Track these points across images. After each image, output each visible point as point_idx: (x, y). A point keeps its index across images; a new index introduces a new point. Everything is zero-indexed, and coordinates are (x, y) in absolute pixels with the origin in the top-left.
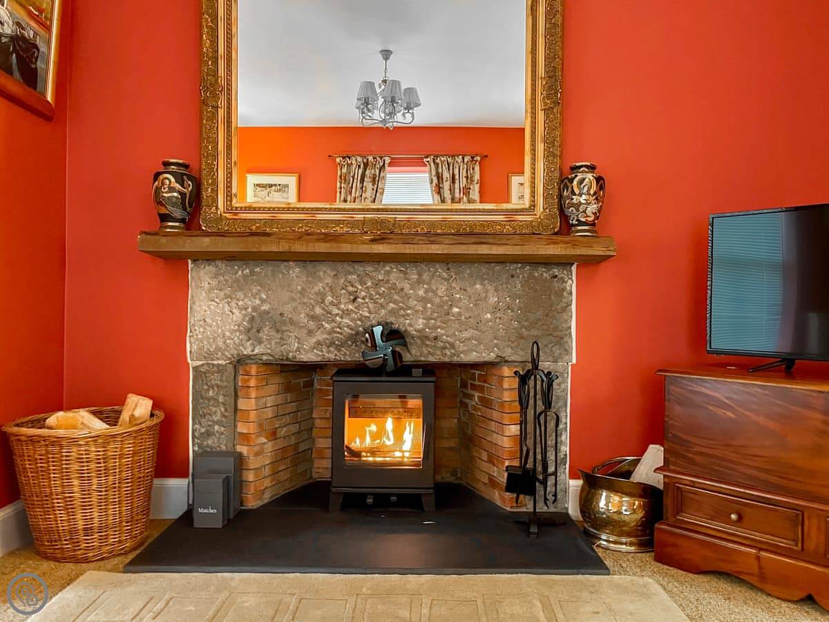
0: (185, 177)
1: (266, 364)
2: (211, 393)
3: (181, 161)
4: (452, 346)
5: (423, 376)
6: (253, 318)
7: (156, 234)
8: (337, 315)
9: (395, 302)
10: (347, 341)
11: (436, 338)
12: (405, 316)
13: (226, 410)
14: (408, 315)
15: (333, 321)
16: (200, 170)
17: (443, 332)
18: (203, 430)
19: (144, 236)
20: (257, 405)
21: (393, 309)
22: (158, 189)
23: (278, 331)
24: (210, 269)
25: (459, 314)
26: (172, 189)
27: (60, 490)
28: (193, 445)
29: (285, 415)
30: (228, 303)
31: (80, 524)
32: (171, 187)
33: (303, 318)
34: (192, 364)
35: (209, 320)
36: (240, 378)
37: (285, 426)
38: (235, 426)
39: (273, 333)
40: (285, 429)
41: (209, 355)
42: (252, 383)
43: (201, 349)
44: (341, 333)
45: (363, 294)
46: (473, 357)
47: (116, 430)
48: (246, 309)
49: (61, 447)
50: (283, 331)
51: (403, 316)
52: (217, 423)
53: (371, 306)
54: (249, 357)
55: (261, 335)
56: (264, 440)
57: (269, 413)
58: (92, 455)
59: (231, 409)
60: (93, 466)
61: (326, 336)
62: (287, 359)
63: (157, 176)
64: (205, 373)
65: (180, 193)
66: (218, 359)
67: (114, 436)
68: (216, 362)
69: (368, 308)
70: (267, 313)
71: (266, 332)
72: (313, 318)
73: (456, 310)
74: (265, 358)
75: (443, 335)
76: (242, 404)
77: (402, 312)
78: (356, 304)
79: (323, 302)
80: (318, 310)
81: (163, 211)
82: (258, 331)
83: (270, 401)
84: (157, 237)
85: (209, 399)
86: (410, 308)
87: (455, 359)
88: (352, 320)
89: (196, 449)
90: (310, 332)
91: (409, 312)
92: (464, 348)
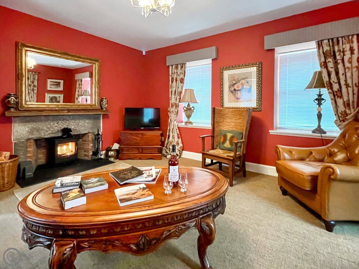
4: (80, 131)
6: (31, 129)
11: (76, 130)
15: (53, 128)
17: (77, 128)
23: (38, 132)
30: (24, 126)
33: (45, 128)
34: (13, 142)
35: (18, 131)
36: (28, 144)
41: (19, 139)
43: (16, 138)
44: (55, 131)
45: (60, 122)
46: (83, 133)
50: (40, 132)
54: (30, 139)
55: (34, 133)
59: (26, 151)
61: (51, 132)
62: (41, 138)
64: (18, 144)
69: (61, 125)
70: (35, 128)
72: (48, 128)
73: (80, 124)
74: (35, 138)
77: (69, 125)
78: (58, 124)
79: (50, 124)
80: (49, 126)
85: (19, 150)
88: (58, 128)
90: (47, 131)
91: (70, 125)
92: (82, 131)
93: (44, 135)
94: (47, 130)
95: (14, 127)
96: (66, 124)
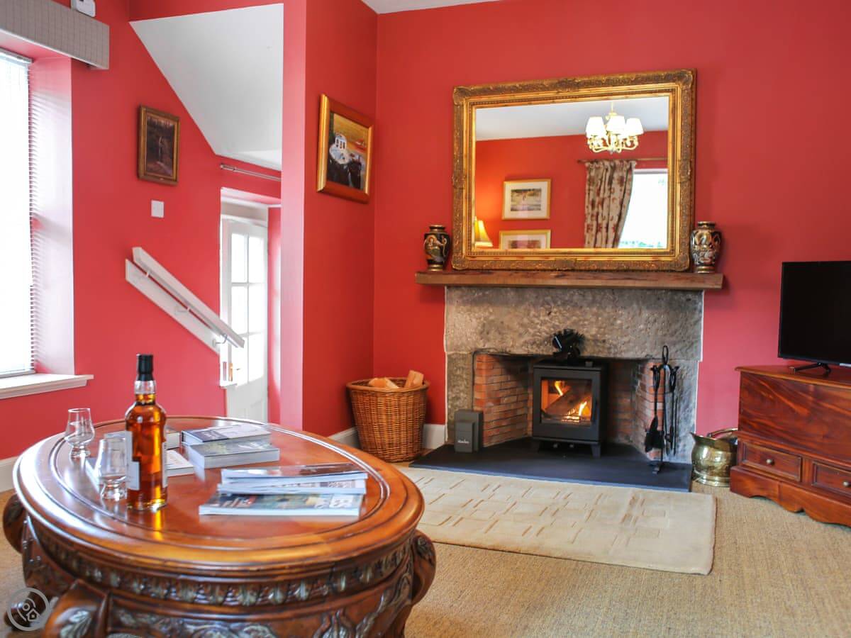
0: (442, 237)
1: (492, 355)
2: (458, 372)
3: (440, 226)
4: (616, 347)
5: (593, 366)
6: (484, 325)
7: (424, 273)
8: (538, 324)
9: (576, 316)
10: (544, 341)
11: (604, 341)
12: (584, 326)
13: (468, 383)
14: (585, 325)
15: (535, 328)
16: (452, 230)
17: (610, 337)
18: (454, 396)
19: (419, 274)
20: (487, 381)
21: (575, 320)
22: (426, 244)
23: (500, 333)
24: (458, 292)
25: (621, 325)
26: (434, 245)
27: (376, 421)
28: (448, 404)
29: (506, 389)
30: (469, 314)
31: (387, 441)
32: (434, 243)
33: (516, 326)
34: (447, 353)
35: (457, 325)
36: (476, 363)
37: (506, 397)
38: (473, 395)
39: (497, 334)
40: (506, 399)
41: (457, 348)
42: (484, 367)
43: (452, 343)
44: (540, 336)
45: (555, 310)
46: (630, 355)
47: (404, 390)
48: (480, 318)
49: (377, 397)
50: (503, 334)
51: (582, 325)
52: (463, 391)
53: (561, 318)
54: (482, 350)
55: (489, 336)
56: (491, 404)
57: (496, 387)
58: (393, 403)
59: (471, 383)
60: (393, 409)
61: (530, 338)
62: (506, 352)
63: (426, 236)
64: (455, 359)
65: (439, 246)
66: (463, 350)
67: (403, 393)
68: (461, 353)
69: (558, 319)
70: (493, 321)
71: (493, 334)
72: (522, 325)
73: (619, 322)
74: (491, 351)
75: (609, 339)
76: (478, 380)
77: (581, 323)
78: (551, 316)
79: (528, 315)
80: (526, 321)
81: (430, 258)
82: (488, 333)
83: (496, 379)
84: (426, 275)
85: (458, 376)
86: (587, 320)
87: (618, 356)
88: (548, 327)
89: (450, 407)
90: (520, 335)
91: (586, 323)
92: (624, 348)
93: (513, 346)
94: (522, 330)
95: (448, 314)
96: (574, 318)
